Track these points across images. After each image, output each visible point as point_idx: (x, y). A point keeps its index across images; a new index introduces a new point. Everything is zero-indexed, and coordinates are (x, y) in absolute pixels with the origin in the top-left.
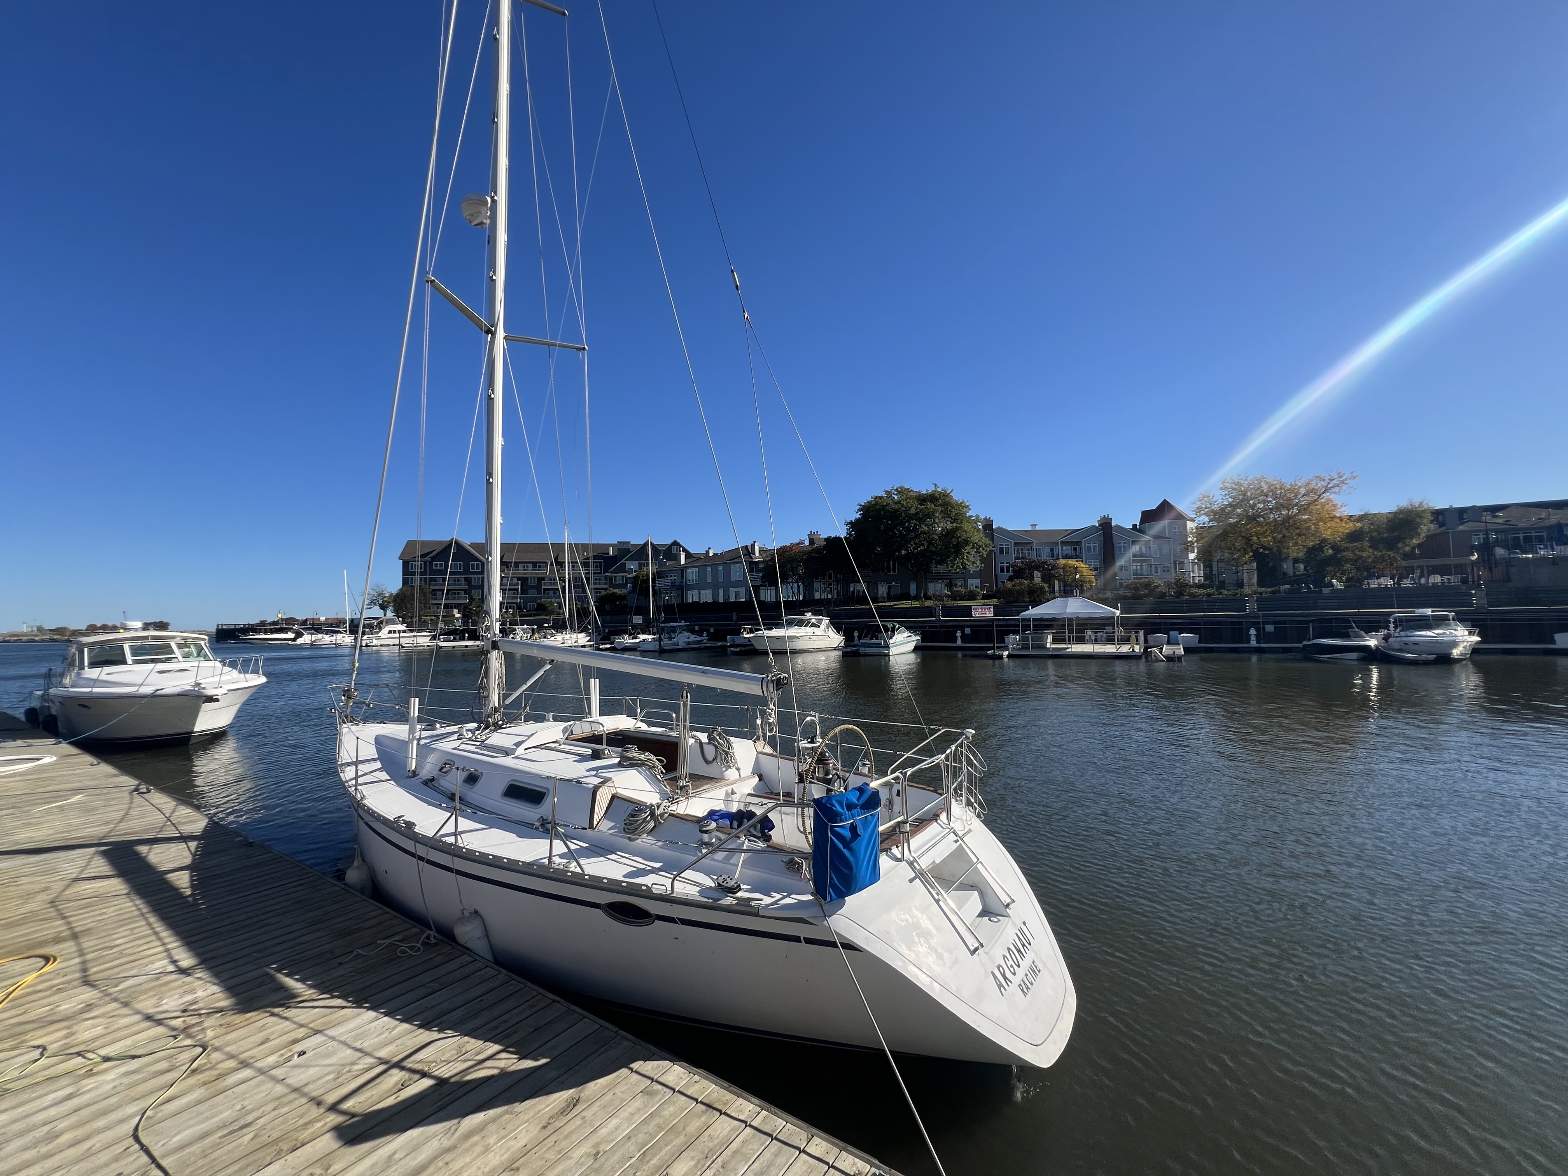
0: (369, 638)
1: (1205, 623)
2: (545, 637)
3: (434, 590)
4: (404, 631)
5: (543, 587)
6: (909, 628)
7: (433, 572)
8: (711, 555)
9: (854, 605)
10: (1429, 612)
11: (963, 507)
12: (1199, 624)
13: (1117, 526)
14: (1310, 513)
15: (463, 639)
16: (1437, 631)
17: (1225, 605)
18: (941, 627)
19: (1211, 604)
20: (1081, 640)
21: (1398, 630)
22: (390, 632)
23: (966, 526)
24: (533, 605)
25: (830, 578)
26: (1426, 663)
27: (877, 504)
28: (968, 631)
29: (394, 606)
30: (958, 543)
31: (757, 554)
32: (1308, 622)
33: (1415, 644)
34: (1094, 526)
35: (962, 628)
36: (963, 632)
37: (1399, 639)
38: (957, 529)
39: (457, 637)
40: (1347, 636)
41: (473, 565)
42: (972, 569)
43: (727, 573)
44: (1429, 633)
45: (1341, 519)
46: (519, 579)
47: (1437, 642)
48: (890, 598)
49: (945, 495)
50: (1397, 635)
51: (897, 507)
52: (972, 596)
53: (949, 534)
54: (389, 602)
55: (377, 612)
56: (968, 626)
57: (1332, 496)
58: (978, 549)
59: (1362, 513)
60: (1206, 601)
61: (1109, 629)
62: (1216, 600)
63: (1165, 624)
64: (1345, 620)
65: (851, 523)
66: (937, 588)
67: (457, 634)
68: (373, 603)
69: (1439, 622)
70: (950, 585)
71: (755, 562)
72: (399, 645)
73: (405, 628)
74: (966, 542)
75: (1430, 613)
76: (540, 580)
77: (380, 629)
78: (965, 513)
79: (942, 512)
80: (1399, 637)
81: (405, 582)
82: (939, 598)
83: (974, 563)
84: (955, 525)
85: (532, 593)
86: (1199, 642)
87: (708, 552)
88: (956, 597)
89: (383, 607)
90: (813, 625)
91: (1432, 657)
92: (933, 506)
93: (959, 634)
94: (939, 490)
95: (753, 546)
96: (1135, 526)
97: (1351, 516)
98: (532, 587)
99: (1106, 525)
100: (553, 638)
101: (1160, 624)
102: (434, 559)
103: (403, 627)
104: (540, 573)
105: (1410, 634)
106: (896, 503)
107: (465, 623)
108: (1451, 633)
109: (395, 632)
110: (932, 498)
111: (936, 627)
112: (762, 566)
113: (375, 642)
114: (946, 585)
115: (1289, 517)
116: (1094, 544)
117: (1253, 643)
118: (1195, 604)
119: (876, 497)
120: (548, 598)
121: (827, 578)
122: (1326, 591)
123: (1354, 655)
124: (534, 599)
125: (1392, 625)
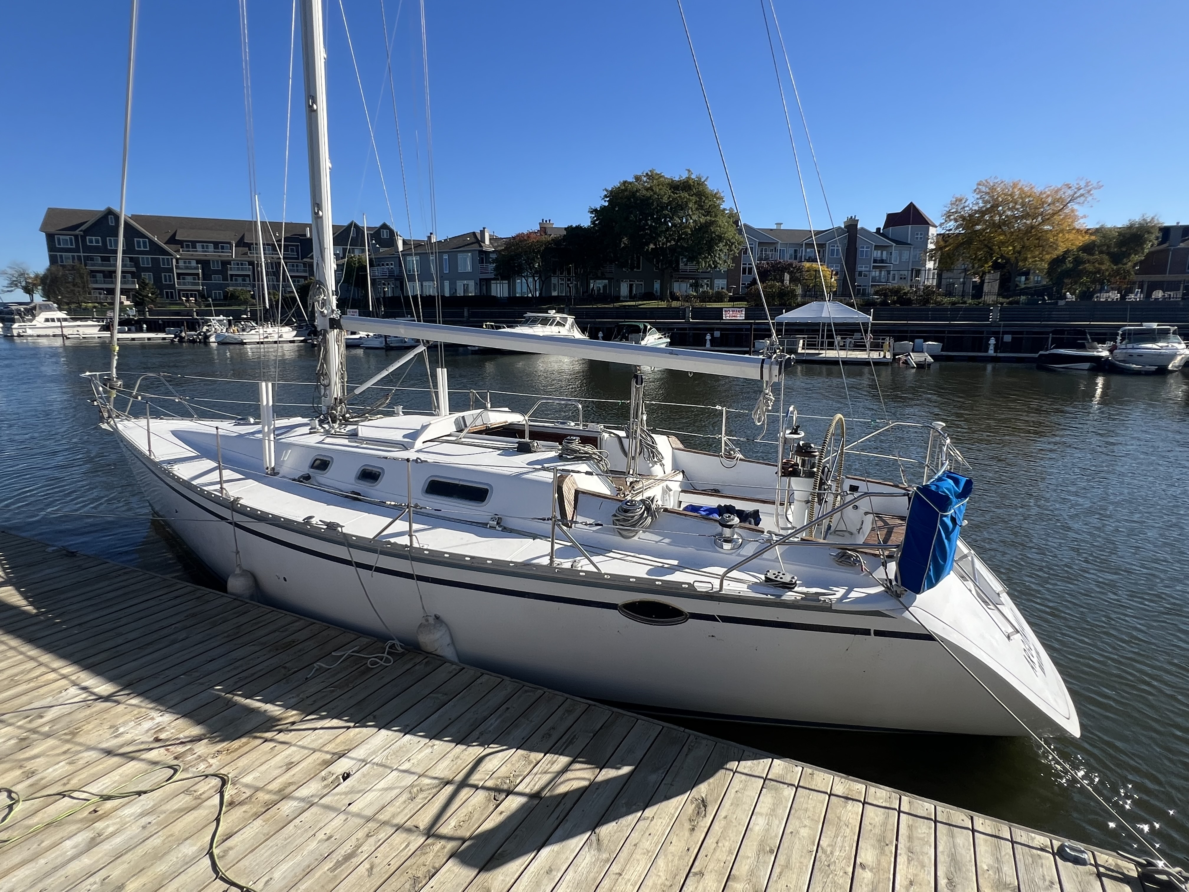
0: (20, 327)
1: (949, 332)
2: (244, 330)
3: (92, 271)
4: (65, 320)
5: (229, 272)
6: (659, 330)
7: (87, 249)
8: (433, 240)
9: (596, 304)
10: (1155, 325)
11: (717, 199)
12: (943, 332)
13: (862, 229)
14: (1052, 225)
15: (141, 330)
16: (1160, 344)
17: (969, 313)
18: (690, 329)
19: (955, 312)
20: (831, 346)
21: (1124, 342)
22: (47, 320)
23: (722, 221)
24: (217, 293)
25: (569, 273)
26: (1148, 373)
27: (626, 190)
28: (717, 334)
29: (43, 290)
30: (712, 239)
31: (487, 242)
32: (1048, 333)
33: (1140, 355)
34: (840, 228)
35: (711, 330)
36: (712, 335)
37: (1125, 351)
38: (712, 223)
39: (133, 328)
40: (1082, 347)
41: (139, 242)
42: (723, 268)
43: (453, 262)
44: (1154, 346)
45: (1078, 231)
46: (198, 262)
47: (1160, 355)
48: (632, 298)
49: (700, 183)
50: (1123, 347)
51: (648, 194)
52: (719, 297)
53: (703, 229)
54: (35, 285)
55: (20, 296)
56: (717, 329)
57: (1076, 207)
58: (730, 247)
59: (1098, 227)
60: (952, 310)
61: (857, 335)
62: (960, 309)
63: (912, 332)
64: (1080, 332)
65: (595, 210)
66: (681, 288)
67: (133, 325)
68: (14, 284)
69: (1163, 335)
70: (696, 286)
71: (486, 252)
72: (63, 336)
73: (65, 316)
74: (720, 238)
75: (1155, 327)
76: (225, 264)
77: (34, 316)
78: (719, 205)
79: (695, 203)
80: (1124, 349)
81: (53, 260)
82: (687, 298)
83: (725, 262)
84: (709, 218)
85: (216, 279)
86: (942, 350)
87: (429, 238)
88: (705, 298)
89: (28, 290)
90: (559, 324)
91: (1153, 368)
92: (686, 195)
93: (708, 337)
94: (693, 177)
95: (482, 232)
96: (878, 229)
97: (1088, 230)
98: (216, 272)
99: (852, 226)
100: (253, 332)
101: (906, 332)
102: (87, 232)
103: (62, 315)
104: (224, 255)
105: (1135, 346)
106: (647, 189)
107: (141, 312)
108: (1172, 346)
109: (53, 320)
110: (685, 186)
111: (685, 329)
112: (494, 256)
113: (29, 332)
114: (691, 285)
115: (1032, 227)
116: (839, 247)
117: (991, 352)
118: (940, 313)
119: (625, 182)
120: (237, 285)
121: (565, 273)
122: (1061, 303)
123: (1086, 366)
124: (221, 287)
125: (1119, 338)
